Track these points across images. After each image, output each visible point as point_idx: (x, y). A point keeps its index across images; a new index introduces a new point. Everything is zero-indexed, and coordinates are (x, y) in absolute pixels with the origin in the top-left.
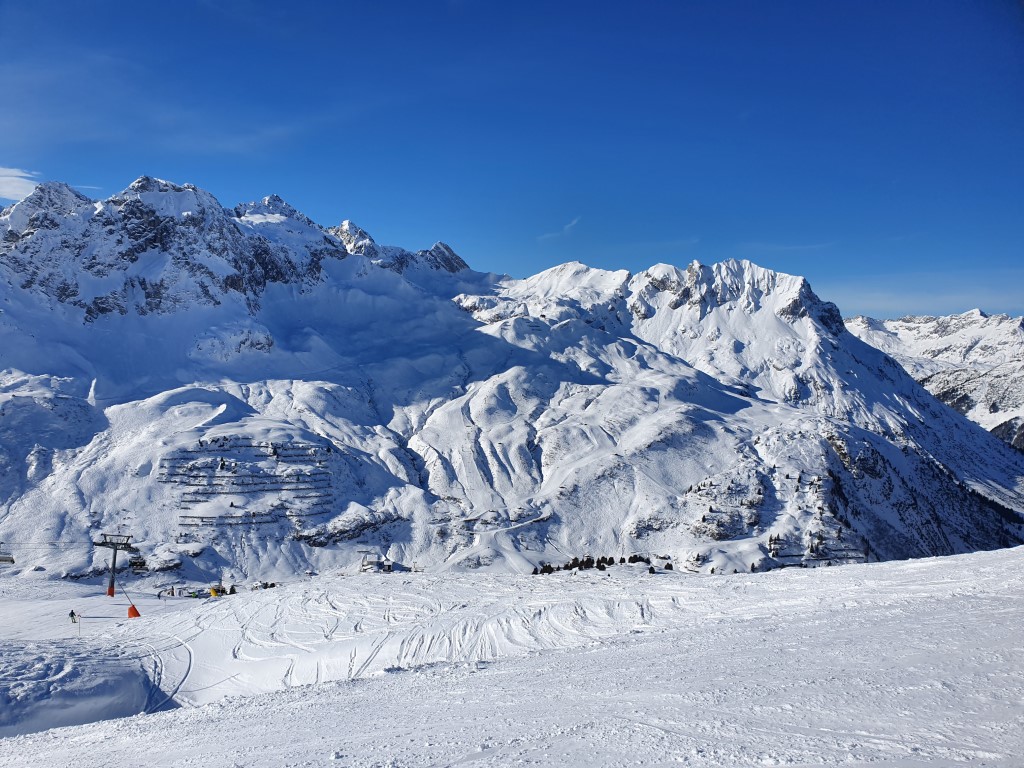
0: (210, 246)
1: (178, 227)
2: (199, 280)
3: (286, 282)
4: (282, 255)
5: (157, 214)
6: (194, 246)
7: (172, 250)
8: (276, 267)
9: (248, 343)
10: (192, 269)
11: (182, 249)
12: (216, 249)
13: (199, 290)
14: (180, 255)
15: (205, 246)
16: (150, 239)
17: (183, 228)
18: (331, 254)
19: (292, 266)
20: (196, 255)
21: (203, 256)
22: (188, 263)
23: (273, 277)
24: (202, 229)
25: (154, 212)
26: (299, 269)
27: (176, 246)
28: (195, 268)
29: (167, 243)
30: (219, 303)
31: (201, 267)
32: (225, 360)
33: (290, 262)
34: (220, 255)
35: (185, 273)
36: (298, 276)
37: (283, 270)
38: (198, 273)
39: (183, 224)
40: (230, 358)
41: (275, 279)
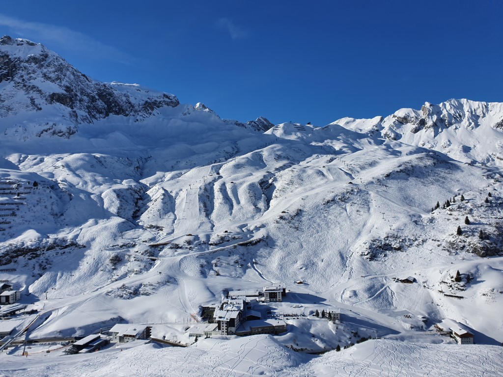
0: (45, 76)
1: (22, 64)
2: (30, 96)
3: (127, 115)
4: (124, 99)
5: (10, 57)
6: (32, 75)
7: (15, 79)
8: (119, 105)
9: (51, 131)
10: (27, 90)
11: (22, 76)
12: (50, 78)
13: (29, 101)
14: (20, 81)
15: (41, 75)
16: (5, 74)
17: (26, 64)
18: (168, 104)
19: (131, 105)
20: (32, 81)
21: (38, 81)
22: (25, 86)
23: (116, 112)
24: (42, 66)
25: (8, 56)
26: (137, 108)
27: (19, 76)
28: (29, 88)
29: (14, 75)
30: (40, 109)
31: (34, 87)
32: (23, 140)
33: (130, 103)
34: (53, 81)
35: (22, 93)
36: (136, 111)
37: (124, 108)
38: (31, 92)
39: (27, 62)
40: (28, 140)
41: (117, 113)
